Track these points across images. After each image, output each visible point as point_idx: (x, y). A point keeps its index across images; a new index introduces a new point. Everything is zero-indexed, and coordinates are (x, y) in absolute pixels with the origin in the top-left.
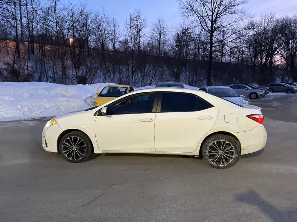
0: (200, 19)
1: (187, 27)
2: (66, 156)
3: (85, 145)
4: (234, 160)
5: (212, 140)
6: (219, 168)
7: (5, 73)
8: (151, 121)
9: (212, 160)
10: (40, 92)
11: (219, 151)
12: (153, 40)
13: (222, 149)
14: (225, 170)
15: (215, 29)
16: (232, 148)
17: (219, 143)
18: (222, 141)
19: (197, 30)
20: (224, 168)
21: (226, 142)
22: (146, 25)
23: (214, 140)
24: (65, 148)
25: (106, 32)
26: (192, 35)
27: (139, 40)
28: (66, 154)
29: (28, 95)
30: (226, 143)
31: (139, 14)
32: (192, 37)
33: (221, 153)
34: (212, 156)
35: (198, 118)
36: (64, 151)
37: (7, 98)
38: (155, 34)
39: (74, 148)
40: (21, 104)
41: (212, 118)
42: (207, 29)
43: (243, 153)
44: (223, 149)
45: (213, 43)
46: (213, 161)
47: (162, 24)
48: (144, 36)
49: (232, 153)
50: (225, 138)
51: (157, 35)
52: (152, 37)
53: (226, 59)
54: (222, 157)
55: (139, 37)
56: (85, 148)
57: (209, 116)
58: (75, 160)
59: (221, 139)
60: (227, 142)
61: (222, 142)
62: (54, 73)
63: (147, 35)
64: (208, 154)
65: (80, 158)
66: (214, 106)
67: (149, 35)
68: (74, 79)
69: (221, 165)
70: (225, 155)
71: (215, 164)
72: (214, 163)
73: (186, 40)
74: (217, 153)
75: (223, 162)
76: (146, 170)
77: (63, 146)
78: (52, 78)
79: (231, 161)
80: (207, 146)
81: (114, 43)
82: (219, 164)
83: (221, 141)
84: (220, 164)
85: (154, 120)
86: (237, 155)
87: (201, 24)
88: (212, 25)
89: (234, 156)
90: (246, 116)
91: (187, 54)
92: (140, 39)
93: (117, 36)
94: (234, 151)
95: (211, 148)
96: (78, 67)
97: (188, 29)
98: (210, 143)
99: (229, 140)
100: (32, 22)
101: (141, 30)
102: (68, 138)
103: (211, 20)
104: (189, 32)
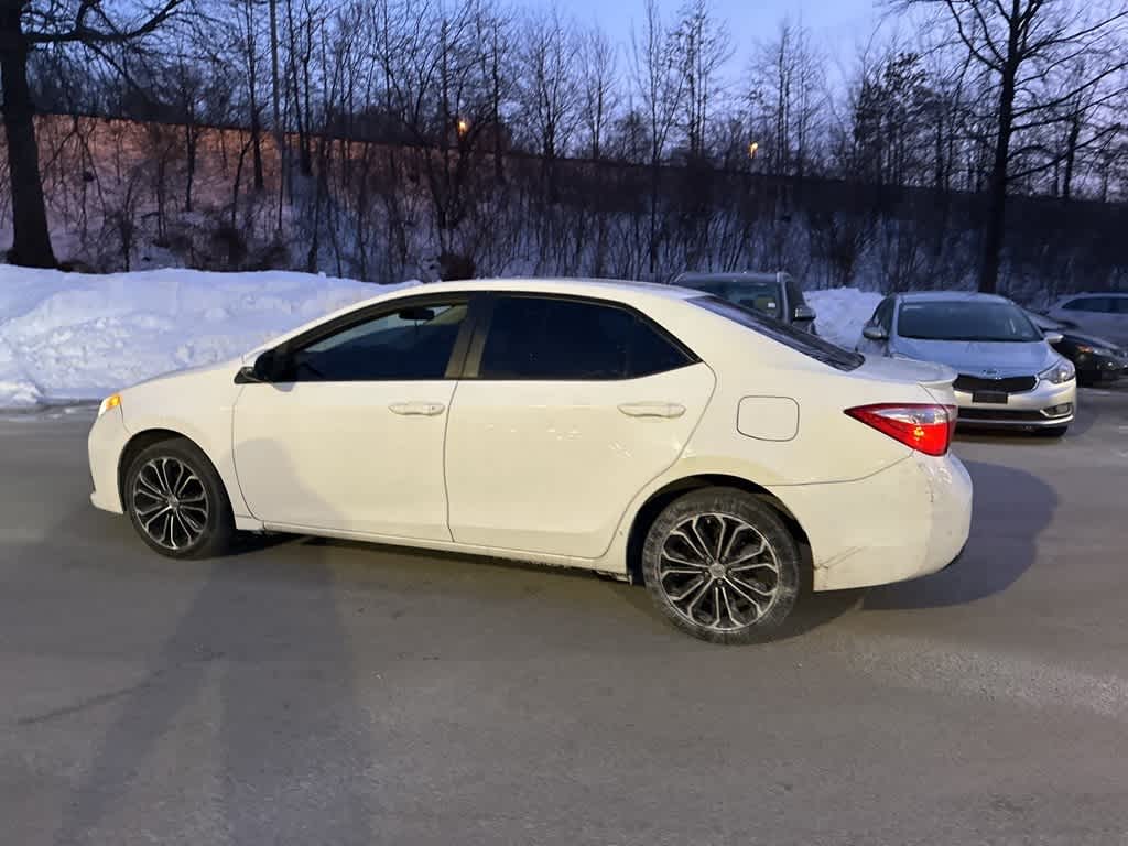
0: (957, 12)
1: (905, 54)
2: (146, 529)
3: (204, 494)
4: (775, 609)
5: (680, 513)
6: (707, 637)
7: (199, 242)
8: (430, 415)
9: (676, 598)
10: (266, 303)
11: (712, 563)
12: (756, 109)
13: (722, 554)
14: (733, 649)
15: (1027, 53)
16: (766, 552)
17: (709, 528)
18: (724, 518)
19: (948, 62)
20: (728, 640)
21: (738, 524)
22: (729, 48)
23: (690, 509)
24: (143, 501)
25: (564, 86)
26: (926, 85)
27: (696, 112)
28: (144, 523)
29: (221, 314)
30: (741, 528)
31: (700, 7)
32: (928, 93)
33: (717, 570)
34: (676, 582)
35: (623, 409)
36: (138, 512)
37: (151, 322)
38: (763, 86)
39: (173, 503)
40: (190, 344)
41: (683, 413)
42: (986, 53)
43: (823, 581)
44: (727, 553)
45: (1017, 112)
46: (682, 605)
47: (796, 42)
48: (719, 95)
49: (769, 580)
50: (733, 506)
51: (771, 92)
52: (755, 96)
53: (1086, 182)
54: (720, 591)
55: (699, 102)
56: (202, 504)
57: (670, 405)
58: (175, 547)
59: (718, 509)
60: (745, 526)
61: (724, 525)
62: (360, 244)
63: (730, 90)
64: (662, 571)
65: (190, 543)
66: (701, 361)
67: (738, 92)
68: (432, 267)
69: (718, 626)
70: (737, 584)
71: (690, 616)
72: (686, 612)
73: (903, 111)
74: (700, 569)
75: (724, 613)
76: (397, 615)
77: (135, 493)
78: (352, 261)
79: (760, 613)
80: (657, 535)
81: (596, 127)
82: (709, 619)
83: (719, 516)
84: (711, 623)
85: (446, 410)
86: (788, 590)
87: (960, 32)
88: (1014, 33)
89: (774, 592)
90: (848, 412)
91: (905, 163)
92: (702, 105)
93: (608, 98)
94: (776, 569)
95: (675, 544)
96: (454, 224)
97: (910, 60)
98: (670, 522)
99: (752, 518)
100: (306, 62)
101: (707, 73)
102: (152, 464)
103: (1010, 15)
104: (915, 71)
